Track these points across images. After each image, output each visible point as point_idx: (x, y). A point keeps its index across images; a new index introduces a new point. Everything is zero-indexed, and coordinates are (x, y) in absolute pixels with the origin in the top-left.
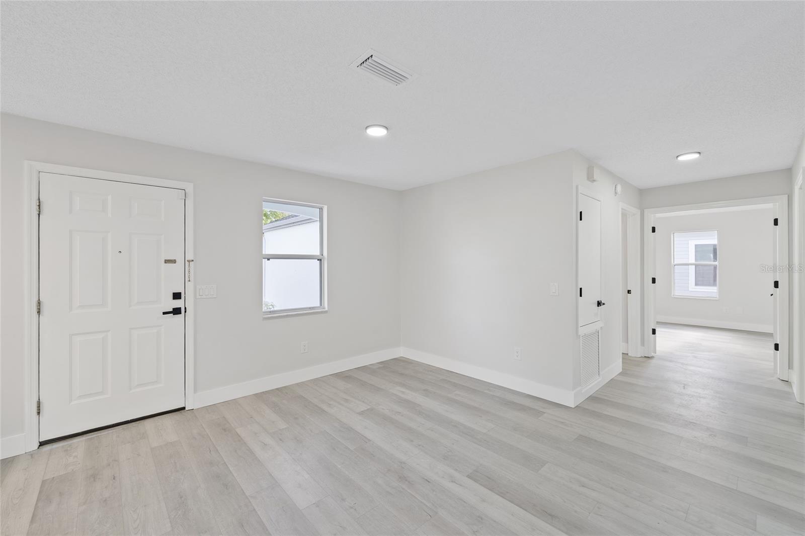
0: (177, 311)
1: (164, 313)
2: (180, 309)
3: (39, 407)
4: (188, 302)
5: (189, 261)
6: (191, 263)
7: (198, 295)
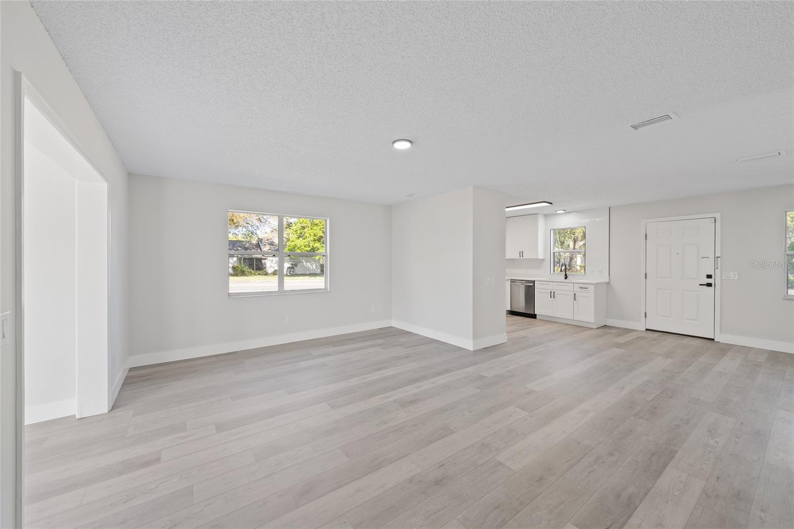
0: (709, 285)
1: (700, 285)
2: (711, 284)
3: (646, 314)
4: (717, 280)
5: (717, 257)
6: (719, 259)
7: (723, 276)
